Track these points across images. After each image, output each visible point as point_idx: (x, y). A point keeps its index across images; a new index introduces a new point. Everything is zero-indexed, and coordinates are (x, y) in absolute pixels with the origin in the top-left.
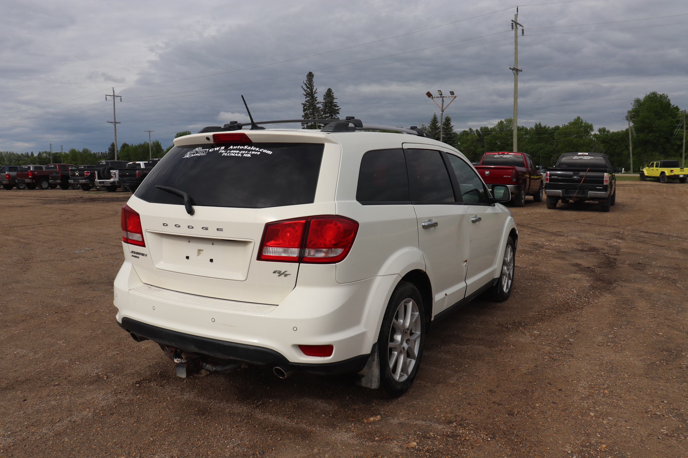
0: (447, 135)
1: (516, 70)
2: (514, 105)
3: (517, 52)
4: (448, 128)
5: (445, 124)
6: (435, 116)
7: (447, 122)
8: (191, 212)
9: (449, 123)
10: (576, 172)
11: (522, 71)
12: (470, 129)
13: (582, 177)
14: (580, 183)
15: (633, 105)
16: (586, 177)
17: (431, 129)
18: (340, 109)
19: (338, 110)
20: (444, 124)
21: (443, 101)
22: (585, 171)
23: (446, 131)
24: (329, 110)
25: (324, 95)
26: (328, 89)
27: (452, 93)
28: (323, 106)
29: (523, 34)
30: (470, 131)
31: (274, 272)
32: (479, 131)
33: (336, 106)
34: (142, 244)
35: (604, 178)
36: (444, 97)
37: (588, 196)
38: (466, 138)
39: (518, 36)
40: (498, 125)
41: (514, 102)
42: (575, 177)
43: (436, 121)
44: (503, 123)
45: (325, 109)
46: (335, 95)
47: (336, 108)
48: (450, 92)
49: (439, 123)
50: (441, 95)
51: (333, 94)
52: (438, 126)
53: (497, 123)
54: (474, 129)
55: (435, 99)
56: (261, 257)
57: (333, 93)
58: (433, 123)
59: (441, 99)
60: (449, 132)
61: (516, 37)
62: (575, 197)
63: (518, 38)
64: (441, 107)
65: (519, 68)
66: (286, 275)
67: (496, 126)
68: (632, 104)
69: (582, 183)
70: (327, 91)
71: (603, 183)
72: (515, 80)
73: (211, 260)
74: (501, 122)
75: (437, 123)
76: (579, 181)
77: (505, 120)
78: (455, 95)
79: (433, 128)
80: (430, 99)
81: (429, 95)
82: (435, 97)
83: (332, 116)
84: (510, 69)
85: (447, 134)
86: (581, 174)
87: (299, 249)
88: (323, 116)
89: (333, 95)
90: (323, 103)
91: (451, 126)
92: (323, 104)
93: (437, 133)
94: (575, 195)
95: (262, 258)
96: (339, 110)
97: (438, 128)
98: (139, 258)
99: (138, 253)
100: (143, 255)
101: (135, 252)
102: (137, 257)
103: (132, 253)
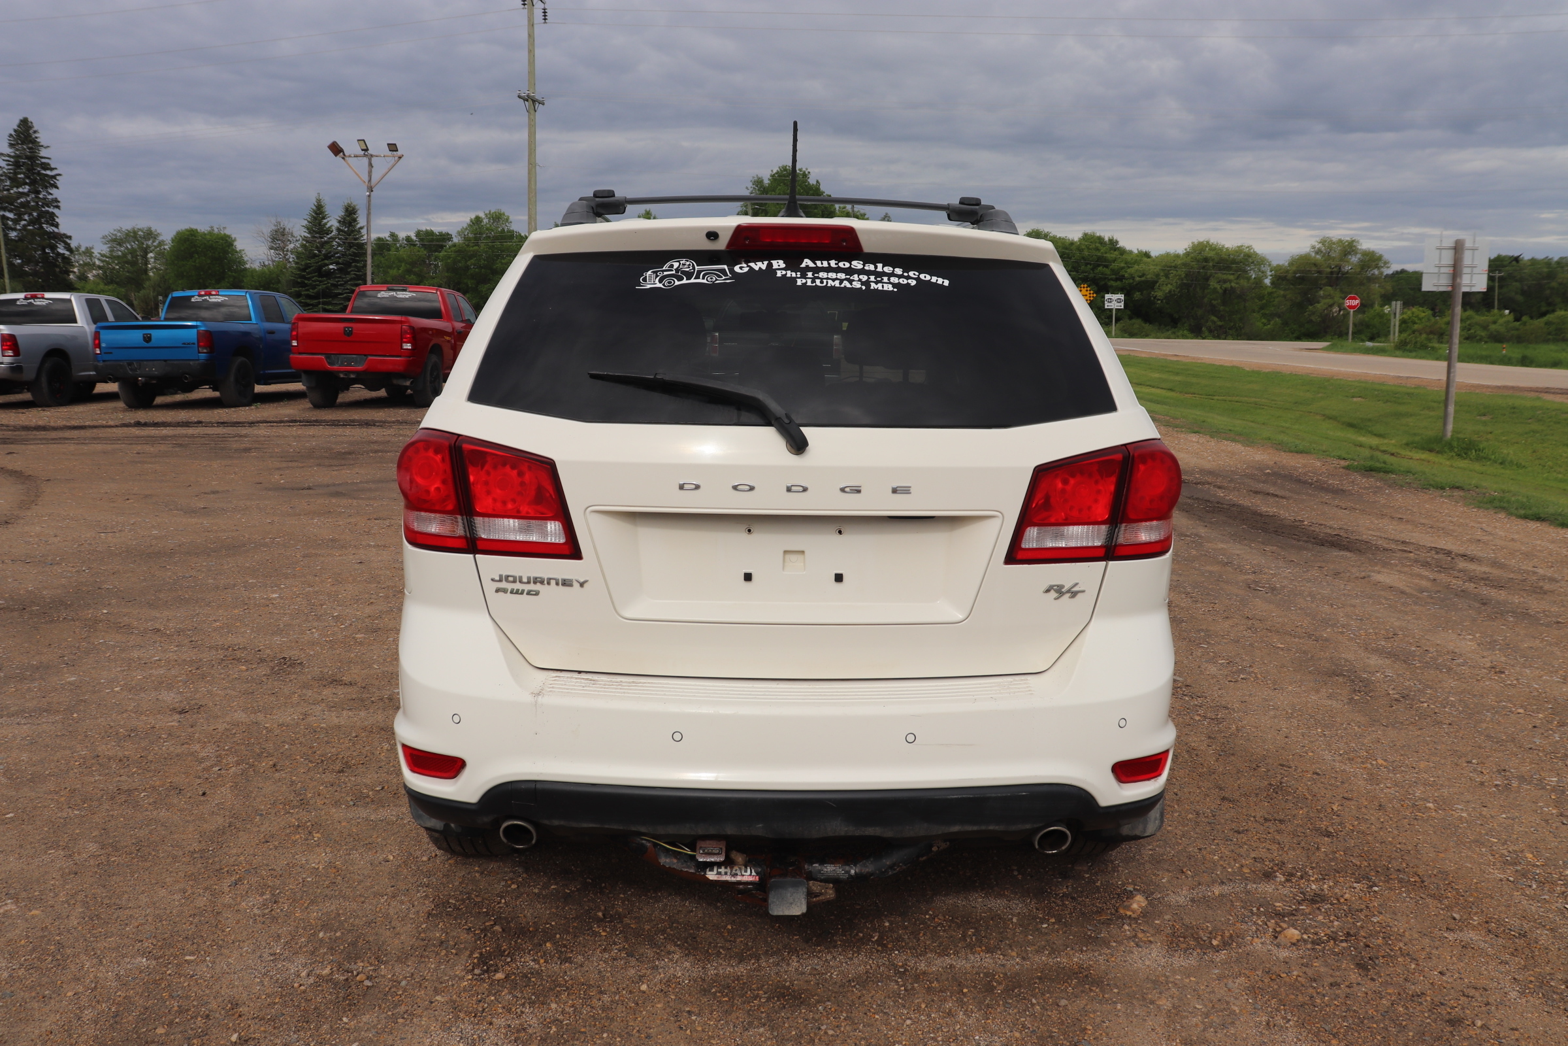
0: (351, 247)
1: (532, 102)
2: (529, 181)
3: (534, 60)
4: (353, 231)
5: (344, 222)
6: (319, 201)
7: (348, 216)
8: (798, 445)
9: (355, 220)
11: (543, 104)
12: (393, 235)
15: (749, 191)
17: (310, 233)
18: (59, 175)
19: (54, 177)
20: (342, 222)
21: (371, 165)
23: (346, 239)
24: (28, 178)
25: (11, 135)
26: (21, 121)
27: (393, 147)
28: (8, 165)
29: (545, 19)
30: (393, 240)
31: (1048, 591)
32: (414, 238)
33: (46, 166)
34: (571, 549)
36: (372, 156)
38: (395, 255)
39: (535, 22)
40: (469, 225)
41: (529, 173)
43: (322, 213)
44: (481, 221)
45: (16, 173)
46: (42, 138)
47: (48, 172)
48: (388, 144)
49: (329, 219)
50: (367, 150)
51: (37, 135)
52: (327, 226)
53: (468, 220)
54: (402, 235)
55: (350, 160)
56: (1016, 555)
57: (35, 132)
58: (315, 219)
59: (366, 160)
60: (356, 239)
61: (531, 25)
63: (535, 26)
64: (366, 179)
65: (538, 97)
66: (1074, 594)
67: (466, 229)
68: (747, 188)
70: (19, 126)
72: (530, 125)
73: (839, 578)
74: (478, 219)
75: (324, 218)
77: (486, 215)
78: (399, 153)
79: (314, 231)
80: (339, 158)
81: (336, 149)
82: (350, 156)
83: (38, 192)
84: (519, 97)
85: (351, 245)
87: (1108, 526)
88: (12, 191)
89: (36, 138)
90: (9, 156)
91: (358, 226)
92: (7, 158)
93: (326, 242)
95: (1020, 556)
96: (58, 177)
97: (329, 231)
98: (537, 593)
99: (537, 580)
100: (566, 583)
101: (521, 578)
102: (529, 593)
103: (500, 581)
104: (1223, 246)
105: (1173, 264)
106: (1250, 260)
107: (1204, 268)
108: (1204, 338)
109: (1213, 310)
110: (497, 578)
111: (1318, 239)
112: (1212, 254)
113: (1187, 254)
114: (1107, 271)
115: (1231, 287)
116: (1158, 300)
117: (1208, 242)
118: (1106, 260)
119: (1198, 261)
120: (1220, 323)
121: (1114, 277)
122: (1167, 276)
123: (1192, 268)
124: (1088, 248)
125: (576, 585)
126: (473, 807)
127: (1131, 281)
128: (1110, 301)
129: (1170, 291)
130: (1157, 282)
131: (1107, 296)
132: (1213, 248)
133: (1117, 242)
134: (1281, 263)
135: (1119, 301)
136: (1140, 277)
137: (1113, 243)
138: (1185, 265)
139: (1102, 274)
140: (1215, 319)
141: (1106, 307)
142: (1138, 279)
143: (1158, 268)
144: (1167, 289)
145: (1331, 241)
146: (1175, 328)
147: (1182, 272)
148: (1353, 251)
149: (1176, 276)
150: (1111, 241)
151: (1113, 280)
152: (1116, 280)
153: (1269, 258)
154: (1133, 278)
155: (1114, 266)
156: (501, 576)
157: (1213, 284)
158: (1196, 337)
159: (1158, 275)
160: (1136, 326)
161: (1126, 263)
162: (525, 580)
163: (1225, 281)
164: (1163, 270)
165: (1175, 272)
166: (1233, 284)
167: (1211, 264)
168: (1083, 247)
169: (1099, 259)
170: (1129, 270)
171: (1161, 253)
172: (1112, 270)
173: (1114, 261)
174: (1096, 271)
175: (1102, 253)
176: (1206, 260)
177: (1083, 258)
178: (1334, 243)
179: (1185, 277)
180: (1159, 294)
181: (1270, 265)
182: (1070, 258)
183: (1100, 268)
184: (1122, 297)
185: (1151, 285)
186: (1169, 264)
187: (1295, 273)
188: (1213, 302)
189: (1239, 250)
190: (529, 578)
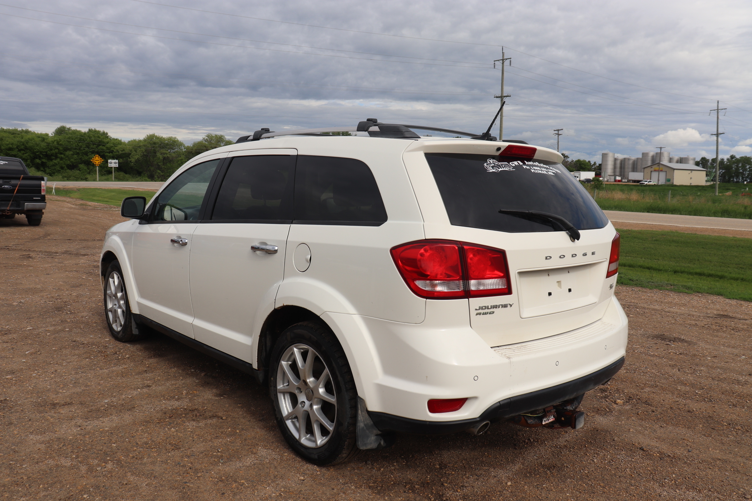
10: (7, 181)
13: (15, 186)
14: (13, 193)
16: (21, 186)
22: (18, 178)
34: (508, 291)
35: (41, 187)
37: (25, 209)
42: (6, 186)
56: (608, 274)
62: (8, 210)
69: (16, 193)
71: (41, 193)
76: (12, 191)
86: (13, 182)
94: (8, 208)
98: (493, 312)
99: (495, 307)
100: (505, 306)
101: (488, 306)
102: (490, 313)
103: (480, 309)
104: (162, 137)
105: (139, 145)
106: (175, 144)
107: (154, 147)
108: (155, 181)
109: (159, 168)
110: (478, 308)
111: (206, 135)
112: (157, 141)
113: (145, 140)
114: (104, 148)
115: (167, 157)
116: (132, 163)
117: (154, 135)
118: (103, 142)
119: (151, 144)
120: (162, 174)
121: (108, 151)
122: (136, 151)
123: (148, 147)
124: (94, 137)
125: (509, 306)
126: (478, 419)
127: (117, 153)
128: (111, 163)
129: (138, 159)
130: (130, 154)
131: (109, 161)
132: (157, 138)
133: (107, 134)
134: (189, 145)
135: (115, 163)
136: (122, 151)
137: (105, 134)
138: (144, 146)
139: (102, 149)
140: (160, 172)
141: (109, 166)
142: (121, 152)
143: (131, 147)
144: (136, 157)
145: (212, 136)
146: (140, 176)
147: (143, 149)
148: (222, 140)
149: (140, 151)
150: (104, 133)
151: (108, 153)
152: (109, 153)
153: (184, 143)
154: (118, 152)
155: (108, 145)
156: (480, 307)
157: (158, 154)
158: (152, 181)
159: (131, 151)
160: (122, 175)
161: (114, 144)
162: (489, 307)
163: (164, 154)
164: (133, 148)
165: (139, 149)
166: (168, 155)
167: (157, 146)
168: (91, 136)
169: (100, 142)
170: (116, 148)
171: (131, 139)
172: (107, 148)
173: (108, 143)
174: (98, 148)
175: (101, 139)
176: (155, 143)
177: (92, 141)
178: (213, 137)
179: (145, 152)
180: (133, 160)
181: (184, 146)
182: (85, 141)
183: (101, 147)
184: (117, 161)
185: (128, 155)
186: (136, 145)
187: (196, 150)
188: (159, 163)
189: (170, 139)
190: (491, 306)
